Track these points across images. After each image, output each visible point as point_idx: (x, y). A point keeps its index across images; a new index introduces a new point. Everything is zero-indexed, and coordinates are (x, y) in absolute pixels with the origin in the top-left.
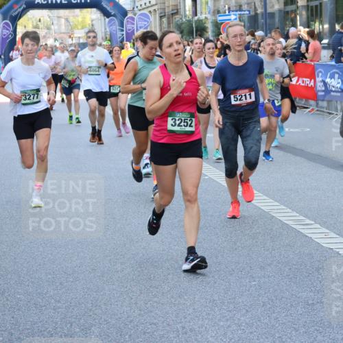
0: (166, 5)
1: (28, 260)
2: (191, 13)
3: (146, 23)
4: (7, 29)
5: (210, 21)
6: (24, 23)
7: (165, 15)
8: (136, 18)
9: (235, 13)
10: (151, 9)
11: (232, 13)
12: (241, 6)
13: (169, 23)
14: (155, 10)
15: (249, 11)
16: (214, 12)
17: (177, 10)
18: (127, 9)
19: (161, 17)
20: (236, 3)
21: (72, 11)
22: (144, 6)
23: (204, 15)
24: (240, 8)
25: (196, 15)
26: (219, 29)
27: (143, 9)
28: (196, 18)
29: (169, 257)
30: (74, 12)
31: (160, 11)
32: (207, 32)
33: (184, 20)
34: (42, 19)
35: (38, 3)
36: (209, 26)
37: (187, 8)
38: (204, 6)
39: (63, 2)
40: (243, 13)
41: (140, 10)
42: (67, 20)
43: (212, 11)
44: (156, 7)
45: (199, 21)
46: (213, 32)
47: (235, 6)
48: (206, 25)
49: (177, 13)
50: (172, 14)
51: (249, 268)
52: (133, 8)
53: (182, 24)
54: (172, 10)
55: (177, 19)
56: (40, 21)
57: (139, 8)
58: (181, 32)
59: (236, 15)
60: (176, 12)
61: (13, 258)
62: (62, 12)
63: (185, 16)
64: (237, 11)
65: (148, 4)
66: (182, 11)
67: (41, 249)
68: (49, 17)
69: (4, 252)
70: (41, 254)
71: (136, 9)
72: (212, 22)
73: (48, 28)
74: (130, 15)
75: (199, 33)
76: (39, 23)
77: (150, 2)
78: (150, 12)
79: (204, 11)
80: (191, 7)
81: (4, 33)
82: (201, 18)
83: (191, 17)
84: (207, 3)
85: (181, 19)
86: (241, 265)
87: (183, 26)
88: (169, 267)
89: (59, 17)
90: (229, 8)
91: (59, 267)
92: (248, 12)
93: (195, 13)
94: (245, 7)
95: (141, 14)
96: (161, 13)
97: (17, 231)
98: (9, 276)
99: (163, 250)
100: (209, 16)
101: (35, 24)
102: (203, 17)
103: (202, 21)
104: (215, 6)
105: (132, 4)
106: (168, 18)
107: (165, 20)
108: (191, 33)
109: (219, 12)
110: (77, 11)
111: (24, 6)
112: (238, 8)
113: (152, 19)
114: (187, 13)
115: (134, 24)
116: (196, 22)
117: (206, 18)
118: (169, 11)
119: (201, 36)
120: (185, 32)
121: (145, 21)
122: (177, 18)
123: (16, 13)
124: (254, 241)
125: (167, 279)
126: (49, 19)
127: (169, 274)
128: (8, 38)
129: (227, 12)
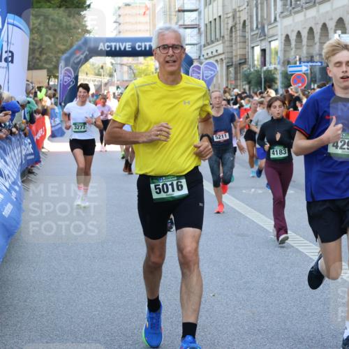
0: (234, 54)
1: (85, 320)
2: (260, 63)
3: (212, 72)
4: (69, 76)
5: (279, 72)
6: (86, 70)
7: (232, 65)
8: (202, 66)
9: (306, 64)
10: (218, 58)
11: (303, 64)
12: (312, 57)
13: (236, 73)
14: (222, 59)
15: (321, 62)
16: (283, 63)
17: (245, 59)
18: (193, 58)
19: (228, 67)
20: (307, 53)
21: (136, 58)
22: (210, 55)
23: (274, 65)
24: (311, 60)
25: (265, 65)
26: (290, 80)
27: (210, 58)
28: (265, 68)
29: (235, 321)
30: (138, 60)
31: (227, 60)
32: (276, 83)
33: (252, 70)
34: (104, 65)
35: (101, 50)
36: (279, 77)
37: (256, 58)
38: (273, 56)
39: (127, 49)
40: (314, 64)
41: (206, 59)
42: (130, 67)
43: (282, 61)
44: (223, 57)
45: (268, 71)
46: (282, 83)
47: (307, 57)
48: (275, 76)
49: (245, 63)
50: (240, 64)
51: (320, 337)
52: (200, 57)
53: (250, 74)
54: (240, 60)
55: (245, 69)
56: (102, 68)
57: (206, 56)
58: (249, 83)
59: (307, 66)
60: (244, 61)
61: (69, 317)
62: (125, 60)
63: (254, 66)
64: (308, 62)
65: (215, 53)
66: (250, 62)
67: (99, 309)
68: (112, 64)
69: (61, 310)
70: (98, 314)
71: (202, 58)
72: (282, 73)
73: (111, 75)
74: (195, 64)
75: (268, 84)
76: (101, 70)
77: (217, 51)
78: (217, 61)
79: (273, 61)
80: (259, 57)
81: (65, 80)
82: (270, 69)
83: (259, 67)
84: (277, 53)
85: (249, 69)
86: (311, 332)
87: (251, 76)
88: (234, 332)
89: (122, 65)
90: (300, 59)
91: (118, 328)
92: (320, 64)
93: (264, 64)
94: (317, 58)
95: (208, 64)
96: (228, 63)
97: (75, 289)
98: (65, 337)
99: (227, 314)
100: (278, 67)
101: (97, 71)
102: (272, 67)
103: (271, 71)
104: (284, 56)
105: (198, 52)
106: (236, 68)
107: (232, 70)
108: (259, 83)
109: (289, 63)
110: (141, 59)
111: (87, 52)
112: (309, 59)
113: (218, 68)
114: (256, 63)
115: (199, 73)
116: (265, 72)
117: (275, 69)
118: (236, 60)
119: (270, 87)
120: (253, 82)
121: (212, 70)
122: (245, 67)
123: (78, 60)
124: (325, 307)
125: (233, 345)
126: (111, 67)
127: (234, 340)
128: (69, 85)
129: (298, 63)
